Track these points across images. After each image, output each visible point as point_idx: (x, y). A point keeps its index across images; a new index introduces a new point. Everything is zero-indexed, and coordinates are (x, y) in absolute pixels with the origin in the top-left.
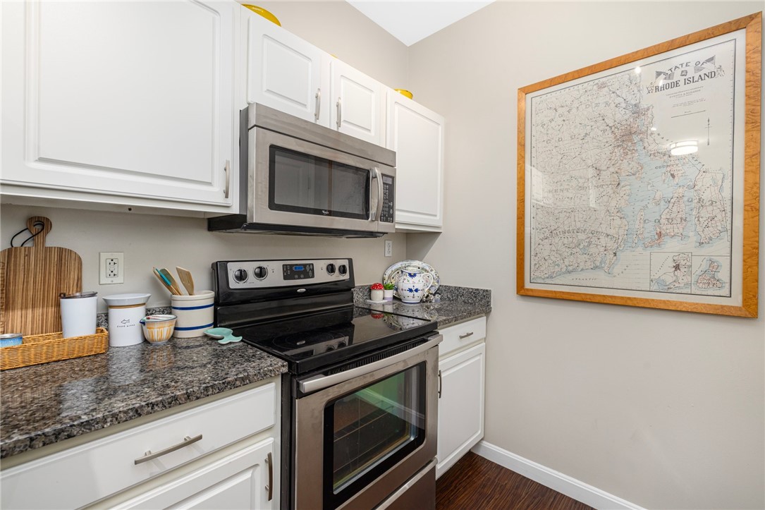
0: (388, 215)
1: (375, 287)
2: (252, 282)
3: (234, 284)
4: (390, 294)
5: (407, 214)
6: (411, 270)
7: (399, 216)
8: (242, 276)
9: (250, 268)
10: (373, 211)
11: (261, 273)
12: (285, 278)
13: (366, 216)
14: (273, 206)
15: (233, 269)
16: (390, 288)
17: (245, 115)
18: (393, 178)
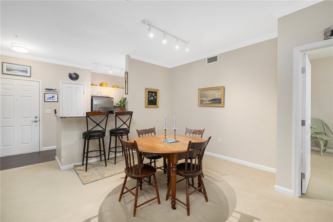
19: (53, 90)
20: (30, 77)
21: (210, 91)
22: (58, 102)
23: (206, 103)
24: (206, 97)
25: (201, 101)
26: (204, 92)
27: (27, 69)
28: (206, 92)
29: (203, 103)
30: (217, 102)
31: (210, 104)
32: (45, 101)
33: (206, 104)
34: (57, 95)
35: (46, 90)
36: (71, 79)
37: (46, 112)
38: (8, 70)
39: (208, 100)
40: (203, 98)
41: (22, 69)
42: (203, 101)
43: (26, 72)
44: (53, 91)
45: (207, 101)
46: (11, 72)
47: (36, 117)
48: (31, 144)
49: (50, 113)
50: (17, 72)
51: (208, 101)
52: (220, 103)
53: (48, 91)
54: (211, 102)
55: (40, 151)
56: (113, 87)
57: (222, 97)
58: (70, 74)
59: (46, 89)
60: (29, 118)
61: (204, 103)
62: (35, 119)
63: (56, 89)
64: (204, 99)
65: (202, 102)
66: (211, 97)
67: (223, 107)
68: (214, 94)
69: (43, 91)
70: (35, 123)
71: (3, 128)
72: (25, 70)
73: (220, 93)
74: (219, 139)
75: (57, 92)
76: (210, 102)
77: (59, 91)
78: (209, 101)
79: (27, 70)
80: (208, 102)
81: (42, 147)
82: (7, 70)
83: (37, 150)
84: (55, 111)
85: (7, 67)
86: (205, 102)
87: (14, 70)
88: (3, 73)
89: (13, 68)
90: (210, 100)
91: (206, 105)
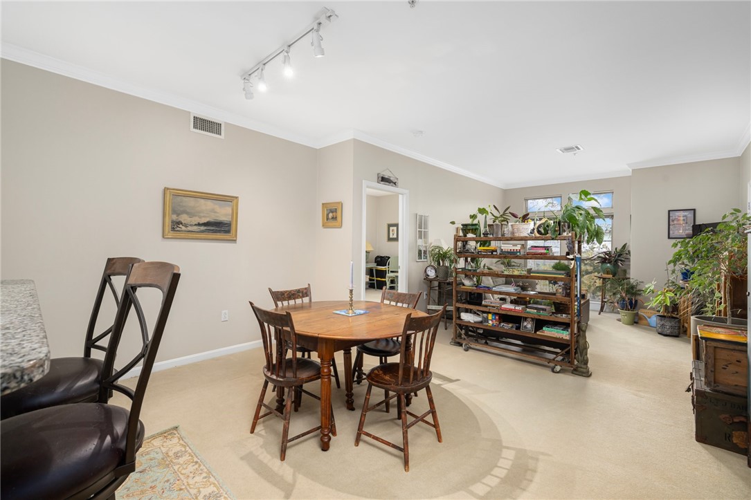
21: (202, 201)
23: (190, 228)
24: (191, 215)
25: (173, 222)
26: (184, 199)
28: (190, 202)
29: (178, 229)
30: (220, 229)
31: (202, 232)
33: (189, 231)
39: (196, 223)
40: (178, 215)
42: (179, 223)
45: (191, 225)
51: (196, 225)
52: (228, 232)
54: (205, 228)
57: (232, 218)
61: (183, 228)
64: (184, 218)
65: (176, 225)
66: (204, 217)
67: (235, 241)
68: (213, 211)
73: (228, 210)
74: (224, 311)
76: (203, 228)
78: (199, 224)
80: (195, 228)
86: (186, 227)
90: (201, 222)
91: (190, 235)
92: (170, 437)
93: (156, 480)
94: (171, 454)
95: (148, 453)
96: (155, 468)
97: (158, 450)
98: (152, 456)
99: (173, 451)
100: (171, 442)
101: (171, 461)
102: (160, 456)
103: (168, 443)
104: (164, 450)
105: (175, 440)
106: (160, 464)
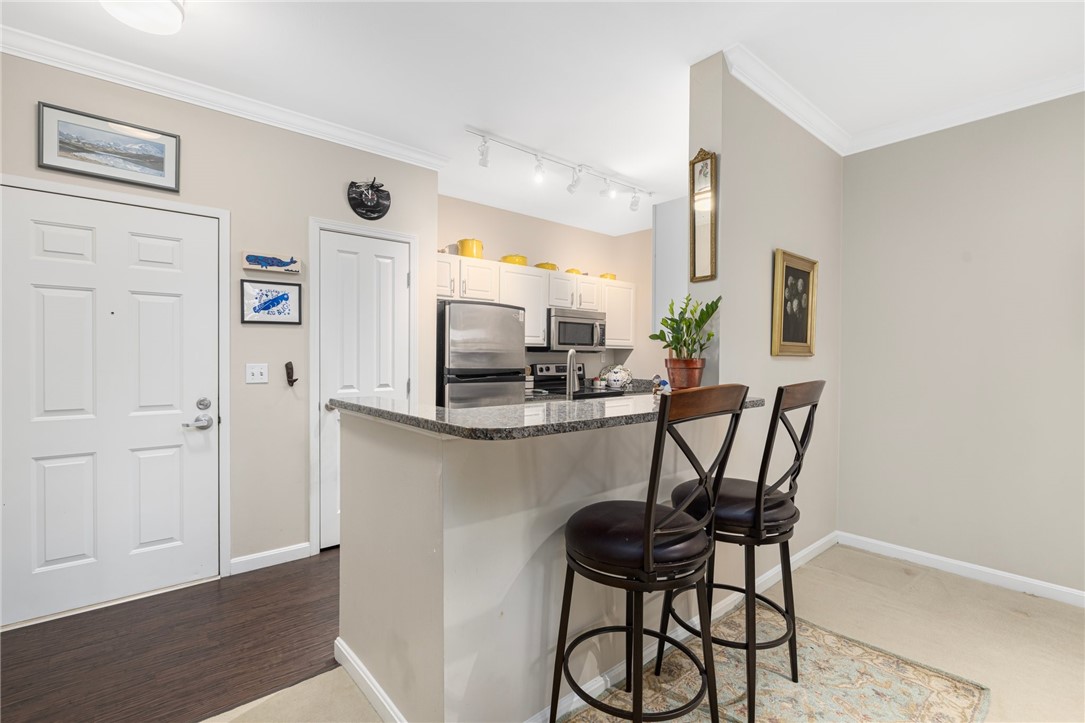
0: (602, 343)
1: (596, 379)
2: (545, 373)
3: (539, 374)
4: (604, 383)
5: (611, 342)
6: (615, 370)
7: (607, 342)
8: (541, 370)
9: (544, 367)
10: (595, 342)
11: (548, 369)
12: (557, 371)
13: (592, 345)
14: (560, 344)
15: (538, 367)
16: (604, 380)
17: (549, 311)
18: (604, 325)
19: (280, 263)
20: (175, 191)
22: (300, 323)
27: (161, 148)
32: (243, 322)
34: (297, 288)
35: (247, 265)
36: (357, 213)
37: (250, 379)
38: (67, 146)
41: (135, 148)
43: (157, 163)
44: (282, 269)
46: (83, 159)
47: (203, 405)
48: (179, 543)
49: (265, 379)
50: (111, 160)
53: (259, 267)
55: (225, 573)
56: (504, 259)
58: (353, 184)
59: (252, 259)
60: (170, 406)
62: (200, 413)
63: (293, 261)
69: (233, 269)
70: (200, 435)
71: (42, 462)
72: (153, 153)
75: (296, 272)
77: (305, 267)
79: (159, 155)
81: (231, 558)
82: (61, 148)
83: (206, 574)
84: (289, 368)
85: (60, 134)
87: (97, 147)
88: (42, 166)
89: (93, 138)
92: (962, 692)
93: (880, 716)
94: (934, 710)
95: (910, 685)
96: (896, 705)
97: (927, 692)
98: (911, 691)
99: (941, 711)
100: (954, 699)
101: (923, 717)
102: (920, 700)
103: (952, 697)
104: (933, 698)
105: (963, 702)
106: (906, 706)
